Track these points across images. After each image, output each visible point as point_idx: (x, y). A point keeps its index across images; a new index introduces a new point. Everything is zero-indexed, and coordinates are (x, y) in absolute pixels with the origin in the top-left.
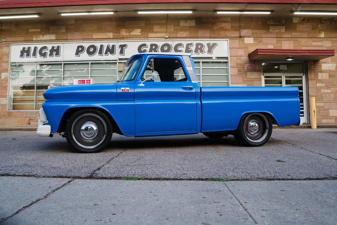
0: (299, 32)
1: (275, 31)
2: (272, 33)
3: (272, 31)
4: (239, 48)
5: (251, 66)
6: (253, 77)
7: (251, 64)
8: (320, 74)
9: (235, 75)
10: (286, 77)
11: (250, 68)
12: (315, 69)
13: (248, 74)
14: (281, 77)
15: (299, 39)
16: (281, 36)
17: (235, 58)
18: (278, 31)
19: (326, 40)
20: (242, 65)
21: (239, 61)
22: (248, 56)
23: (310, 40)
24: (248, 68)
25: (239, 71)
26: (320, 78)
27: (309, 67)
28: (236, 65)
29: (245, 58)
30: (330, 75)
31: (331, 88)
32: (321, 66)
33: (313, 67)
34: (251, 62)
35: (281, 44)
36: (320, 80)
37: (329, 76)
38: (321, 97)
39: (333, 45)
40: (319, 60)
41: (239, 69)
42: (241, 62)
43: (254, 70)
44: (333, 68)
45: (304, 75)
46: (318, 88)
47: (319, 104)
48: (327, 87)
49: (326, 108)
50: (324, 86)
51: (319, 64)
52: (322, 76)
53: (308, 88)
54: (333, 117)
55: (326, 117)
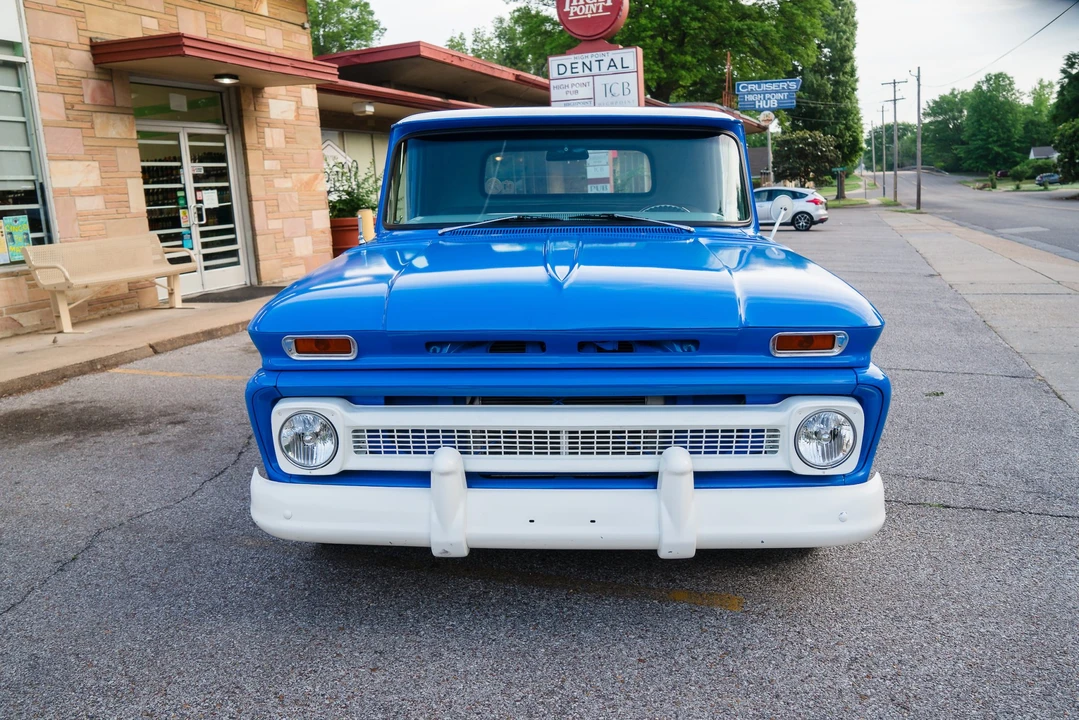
4: (58, 10)
5: (102, 90)
6: (112, 133)
7: (104, 84)
8: (267, 131)
9: (57, 125)
10: (192, 137)
11: (100, 100)
12: (257, 114)
13: (99, 119)
14: (176, 136)
15: (217, 12)
17: (48, 50)
19: (270, 24)
20: (75, 83)
21: (63, 64)
22: (88, 48)
23: (239, 17)
24: (93, 98)
25: (69, 107)
26: (269, 144)
27: (244, 107)
28: (55, 82)
29: (82, 58)
30: (289, 135)
31: (293, 175)
32: (267, 105)
33: (252, 107)
34: (102, 77)
35: (174, 19)
36: (269, 150)
37: (286, 138)
38: (274, 203)
39: (286, 43)
40: (263, 88)
41: (69, 99)
42: (70, 73)
43: (112, 108)
44: (290, 116)
45: (230, 131)
46: (268, 176)
47: (274, 224)
48: (285, 173)
49: (286, 235)
50: (279, 168)
51: (264, 101)
52: (273, 138)
53: (247, 175)
54: (301, 258)
55: (289, 259)
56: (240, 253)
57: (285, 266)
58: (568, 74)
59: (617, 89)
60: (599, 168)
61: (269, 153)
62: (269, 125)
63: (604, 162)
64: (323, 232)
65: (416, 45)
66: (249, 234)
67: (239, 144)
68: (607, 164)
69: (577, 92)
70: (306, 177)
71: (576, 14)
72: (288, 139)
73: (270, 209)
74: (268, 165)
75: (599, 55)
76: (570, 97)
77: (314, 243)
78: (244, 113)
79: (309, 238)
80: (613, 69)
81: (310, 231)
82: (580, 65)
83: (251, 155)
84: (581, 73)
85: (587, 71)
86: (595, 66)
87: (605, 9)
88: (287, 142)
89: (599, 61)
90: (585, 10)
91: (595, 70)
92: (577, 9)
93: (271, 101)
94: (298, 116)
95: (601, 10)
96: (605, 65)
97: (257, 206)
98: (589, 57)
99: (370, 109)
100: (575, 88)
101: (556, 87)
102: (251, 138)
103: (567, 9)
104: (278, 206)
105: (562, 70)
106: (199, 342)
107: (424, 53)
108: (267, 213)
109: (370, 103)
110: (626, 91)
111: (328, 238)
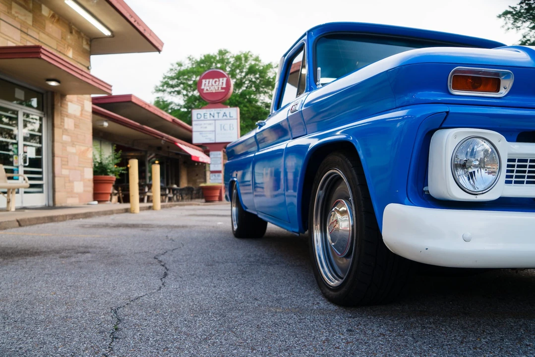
0: (48, 35)
1: (20, 17)
2: (14, 18)
3: (16, 15)
8: (66, 119)
12: (62, 109)
14: (16, 113)
16: (25, 30)
18: (23, 18)
26: (66, 127)
27: (56, 103)
31: (77, 146)
32: (67, 105)
33: (59, 105)
36: (66, 130)
37: (75, 125)
38: (66, 159)
40: (66, 95)
44: (78, 114)
45: (46, 115)
46: (64, 144)
47: (65, 172)
48: (73, 144)
49: (71, 179)
50: (70, 140)
51: (66, 102)
52: (69, 123)
53: (53, 141)
54: (77, 194)
55: (71, 194)
56: (44, 186)
57: (69, 197)
58: (202, 118)
59: (227, 127)
60: (216, 165)
61: (65, 131)
62: (67, 116)
63: (219, 162)
64: (89, 180)
65: (130, 96)
66: (51, 176)
67: (50, 124)
68: (221, 163)
69: (206, 127)
70: (83, 148)
71: (207, 90)
72: (76, 126)
73: (64, 163)
74: (65, 138)
75: (218, 110)
76: (202, 130)
77: (85, 186)
78: (56, 107)
79: (82, 183)
80: (225, 117)
81: (82, 179)
82: (208, 115)
83: (57, 131)
84: (209, 118)
85: (212, 118)
86: (216, 115)
87: (222, 88)
88: (75, 127)
89: (218, 113)
90: (212, 88)
91: (216, 117)
92: (208, 88)
93: (69, 104)
94: (81, 114)
95: (220, 89)
96: (221, 115)
97: (57, 160)
98: (214, 111)
99: (106, 124)
100: (205, 126)
101: (196, 125)
102: (57, 121)
103: (203, 87)
104: (68, 162)
105: (199, 116)
106: (45, 223)
107: (134, 100)
108: (62, 165)
109: (106, 121)
110: (232, 128)
111: (91, 184)
